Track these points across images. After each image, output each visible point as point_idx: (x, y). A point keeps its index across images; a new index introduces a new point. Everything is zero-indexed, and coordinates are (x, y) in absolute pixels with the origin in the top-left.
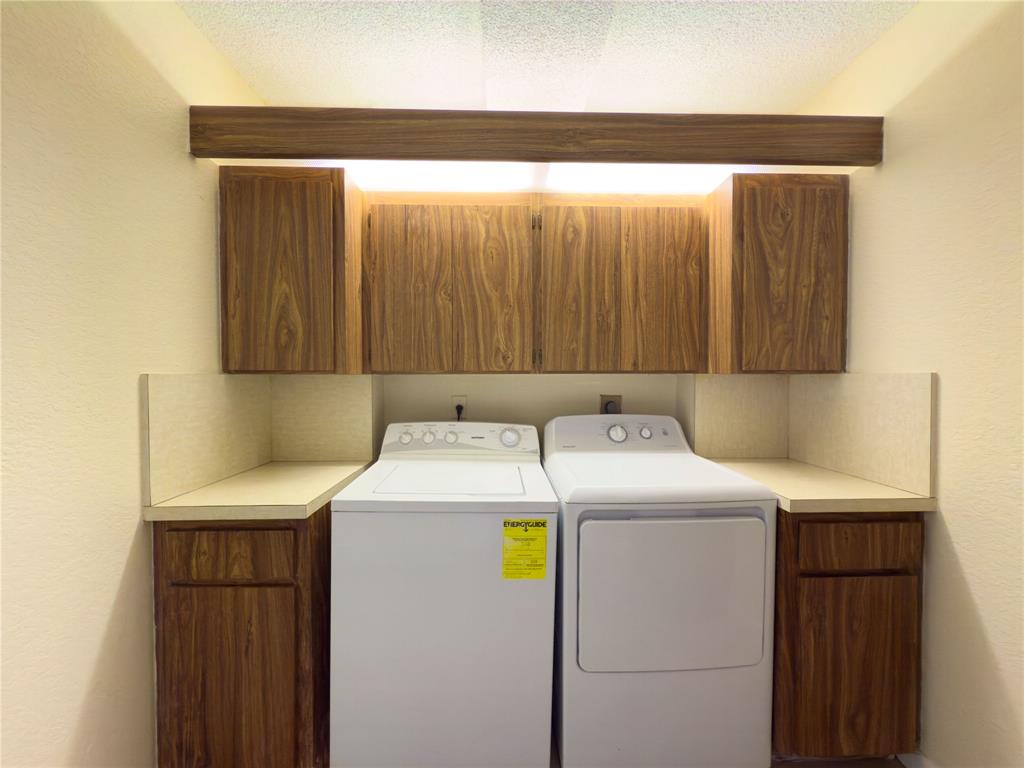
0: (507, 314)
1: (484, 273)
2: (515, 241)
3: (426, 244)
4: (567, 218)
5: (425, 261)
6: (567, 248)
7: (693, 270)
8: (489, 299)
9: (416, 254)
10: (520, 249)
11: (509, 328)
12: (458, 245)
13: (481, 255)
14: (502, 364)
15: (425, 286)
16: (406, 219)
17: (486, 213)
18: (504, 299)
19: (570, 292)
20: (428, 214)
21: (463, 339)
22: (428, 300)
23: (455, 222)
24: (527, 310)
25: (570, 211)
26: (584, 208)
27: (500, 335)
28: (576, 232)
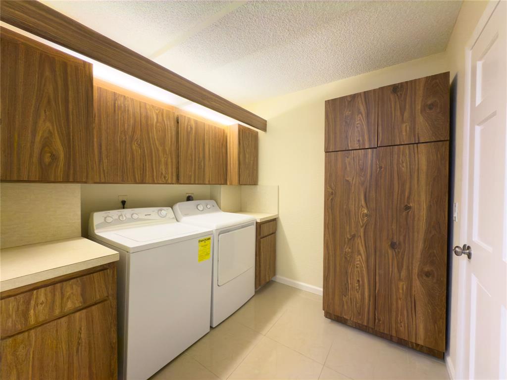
0: (166, 157)
1: (156, 137)
2: (169, 126)
3: (127, 115)
4: (188, 122)
5: (126, 125)
6: (188, 133)
7: (224, 150)
8: (158, 150)
9: (121, 120)
10: (171, 130)
11: (166, 164)
12: (143, 121)
13: (154, 129)
14: (164, 180)
15: (126, 139)
16: (115, 100)
17: (157, 110)
18: (164, 151)
19: (189, 152)
20: (128, 101)
21: (146, 166)
22: (127, 146)
23: (142, 109)
24: (174, 157)
25: (189, 119)
26: (194, 120)
27: (163, 167)
28: (191, 128)
